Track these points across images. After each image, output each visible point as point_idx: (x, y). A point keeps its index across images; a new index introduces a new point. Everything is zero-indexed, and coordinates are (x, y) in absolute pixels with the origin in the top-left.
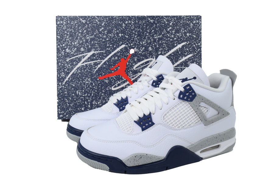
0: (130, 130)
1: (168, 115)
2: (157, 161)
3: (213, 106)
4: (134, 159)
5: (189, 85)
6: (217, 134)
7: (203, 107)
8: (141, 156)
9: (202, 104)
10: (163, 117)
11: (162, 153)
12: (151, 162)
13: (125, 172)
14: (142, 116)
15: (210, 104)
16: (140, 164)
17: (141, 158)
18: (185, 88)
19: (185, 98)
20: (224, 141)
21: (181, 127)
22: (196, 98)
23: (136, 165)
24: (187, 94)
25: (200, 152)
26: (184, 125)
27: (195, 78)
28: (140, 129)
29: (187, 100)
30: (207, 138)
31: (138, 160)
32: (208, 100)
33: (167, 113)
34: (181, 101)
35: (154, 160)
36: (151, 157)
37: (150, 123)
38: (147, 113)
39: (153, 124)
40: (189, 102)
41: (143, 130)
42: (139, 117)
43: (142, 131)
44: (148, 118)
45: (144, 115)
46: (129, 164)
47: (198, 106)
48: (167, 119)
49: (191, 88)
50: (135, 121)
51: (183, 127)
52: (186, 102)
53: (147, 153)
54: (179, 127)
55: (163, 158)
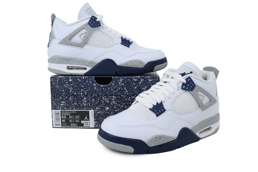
0: (146, 116)
1: (175, 102)
2: (171, 140)
3: (207, 95)
4: (155, 140)
5: (189, 78)
6: (209, 118)
7: (200, 96)
8: (160, 137)
9: (200, 93)
10: (171, 104)
11: (174, 134)
12: (168, 142)
13: (148, 153)
14: (155, 104)
15: (205, 93)
16: (160, 144)
18: (186, 80)
19: (187, 88)
20: (214, 124)
21: (185, 112)
22: (195, 88)
23: (156, 145)
24: (188, 85)
25: (199, 133)
26: (187, 111)
27: (191, 73)
28: (154, 115)
29: (188, 90)
30: (203, 121)
31: (158, 141)
32: (204, 90)
33: (174, 101)
34: (184, 91)
36: (168, 137)
37: (162, 110)
38: (159, 102)
39: (165, 110)
40: (190, 92)
41: (157, 115)
42: (153, 105)
43: (157, 117)
44: (160, 106)
45: (157, 103)
46: (151, 145)
47: (197, 95)
48: (174, 106)
49: (191, 80)
50: (150, 109)
51: (187, 112)
52: (188, 91)
53: (164, 134)
54: (184, 112)
55: (176, 138)
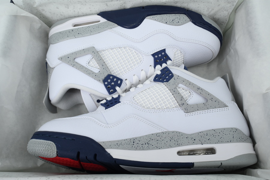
4: (180, 20)
5: (110, 93)
6: (78, 37)
7: (95, 67)
8: (173, 22)
9: (96, 71)
12: (162, 15)
17: (173, 20)
19: (115, 80)
21: (123, 48)
22: (103, 78)
24: (113, 83)
25: (100, 21)
28: (167, 52)
29: (114, 77)
30: (91, 35)
31: (176, 18)
32: (89, 74)
35: (158, 16)
36: (162, 20)
37: (156, 56)
38: (158, 67)
39: (153, 55)
40: (111, 74)
42: (166, 63)
43: (165, 49)
48: (138, 59)
49: (108, 89)
50: (171, 60)
51: (120, 48)
52: (114, 75)
55: (147, 18)
